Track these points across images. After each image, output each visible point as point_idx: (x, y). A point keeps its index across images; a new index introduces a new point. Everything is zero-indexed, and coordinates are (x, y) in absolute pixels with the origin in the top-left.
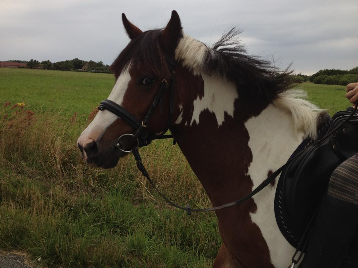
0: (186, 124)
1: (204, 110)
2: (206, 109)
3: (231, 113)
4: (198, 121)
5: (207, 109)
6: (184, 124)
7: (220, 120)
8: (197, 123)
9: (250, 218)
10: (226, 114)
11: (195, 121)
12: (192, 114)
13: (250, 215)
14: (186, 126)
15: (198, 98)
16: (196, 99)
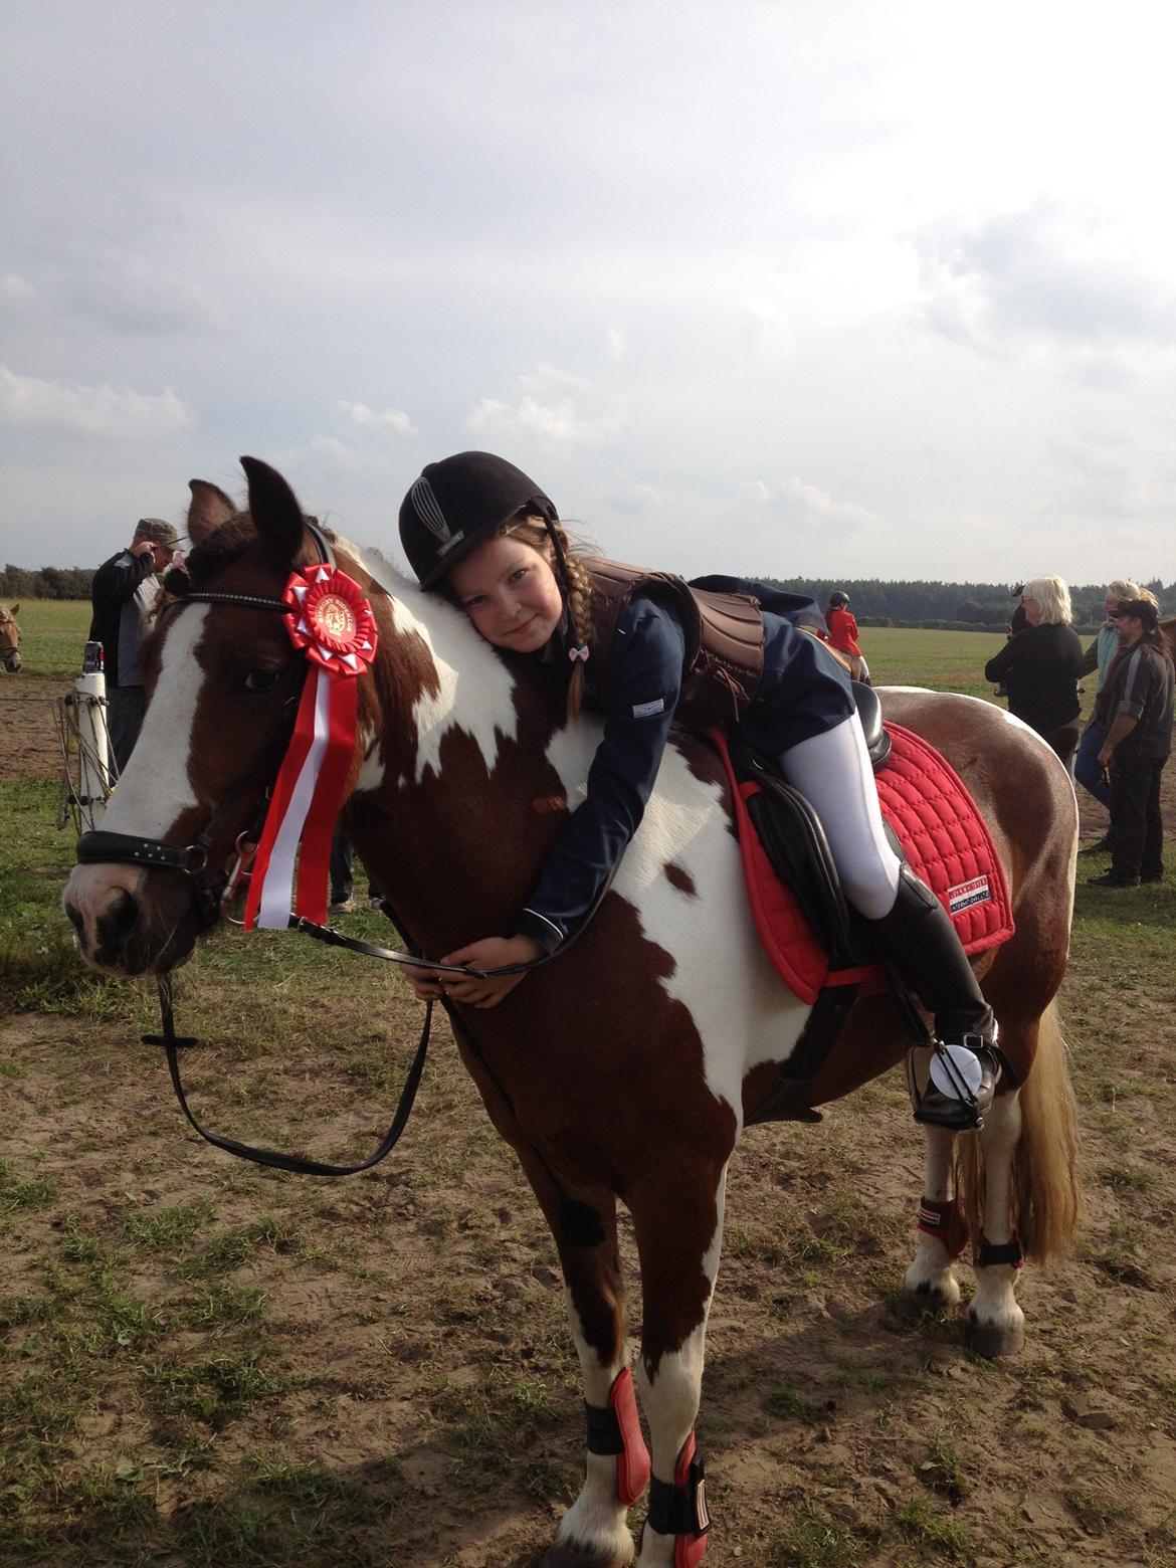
0: (401, 781)
1: (450, 729)
2: (452, 726)
3: (510, 729)
4: (437, 766)
5: (457, 726)
6: (397, 785)
7: (489, 752)
8: (437, 774)
9: (662, 991)
10: (498, 732)
11: (428, 768)
12: (415, 747)
13: (662, 983)
14: (404, 786)
15: (425, 692)
16: (419, 699)
